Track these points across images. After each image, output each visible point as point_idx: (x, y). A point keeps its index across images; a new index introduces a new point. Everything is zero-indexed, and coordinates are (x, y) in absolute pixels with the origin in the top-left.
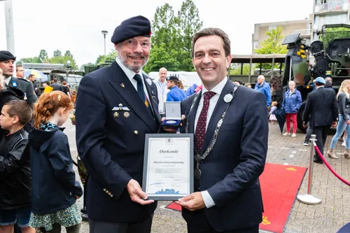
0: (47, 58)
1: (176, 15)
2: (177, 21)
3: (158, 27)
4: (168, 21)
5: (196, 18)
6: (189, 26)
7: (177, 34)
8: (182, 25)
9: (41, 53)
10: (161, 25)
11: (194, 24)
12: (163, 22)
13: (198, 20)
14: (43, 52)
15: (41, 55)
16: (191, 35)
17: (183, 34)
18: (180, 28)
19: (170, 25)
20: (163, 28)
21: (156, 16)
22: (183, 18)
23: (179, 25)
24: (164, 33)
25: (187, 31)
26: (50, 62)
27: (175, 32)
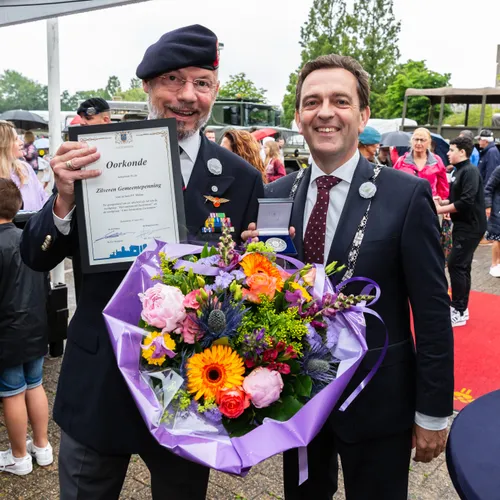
0: (120, 90)
1: (350, 11)
2: (351, 22)
3: (316, 34)
4: (334, 22)
5: (388, 16)
6: (375, 31)
7: (350, 45)
8: (360, 28)
9: (110, 82)
10: (321, 29)
11: (384, 28)
12: (326, 24)
13: (390, 20)
14: (113, 81)
15: (109, 86)
16: (376, 49)
17: (362, 46)
18: (357, 35)
19: (338, 30)
20: (325, 36)
21: (313, 14)
22: (362, 17)
23: (355, 30)
24: (327, 45)
25: (371, 41)
26: (123, 97)
27: (346, 42)
